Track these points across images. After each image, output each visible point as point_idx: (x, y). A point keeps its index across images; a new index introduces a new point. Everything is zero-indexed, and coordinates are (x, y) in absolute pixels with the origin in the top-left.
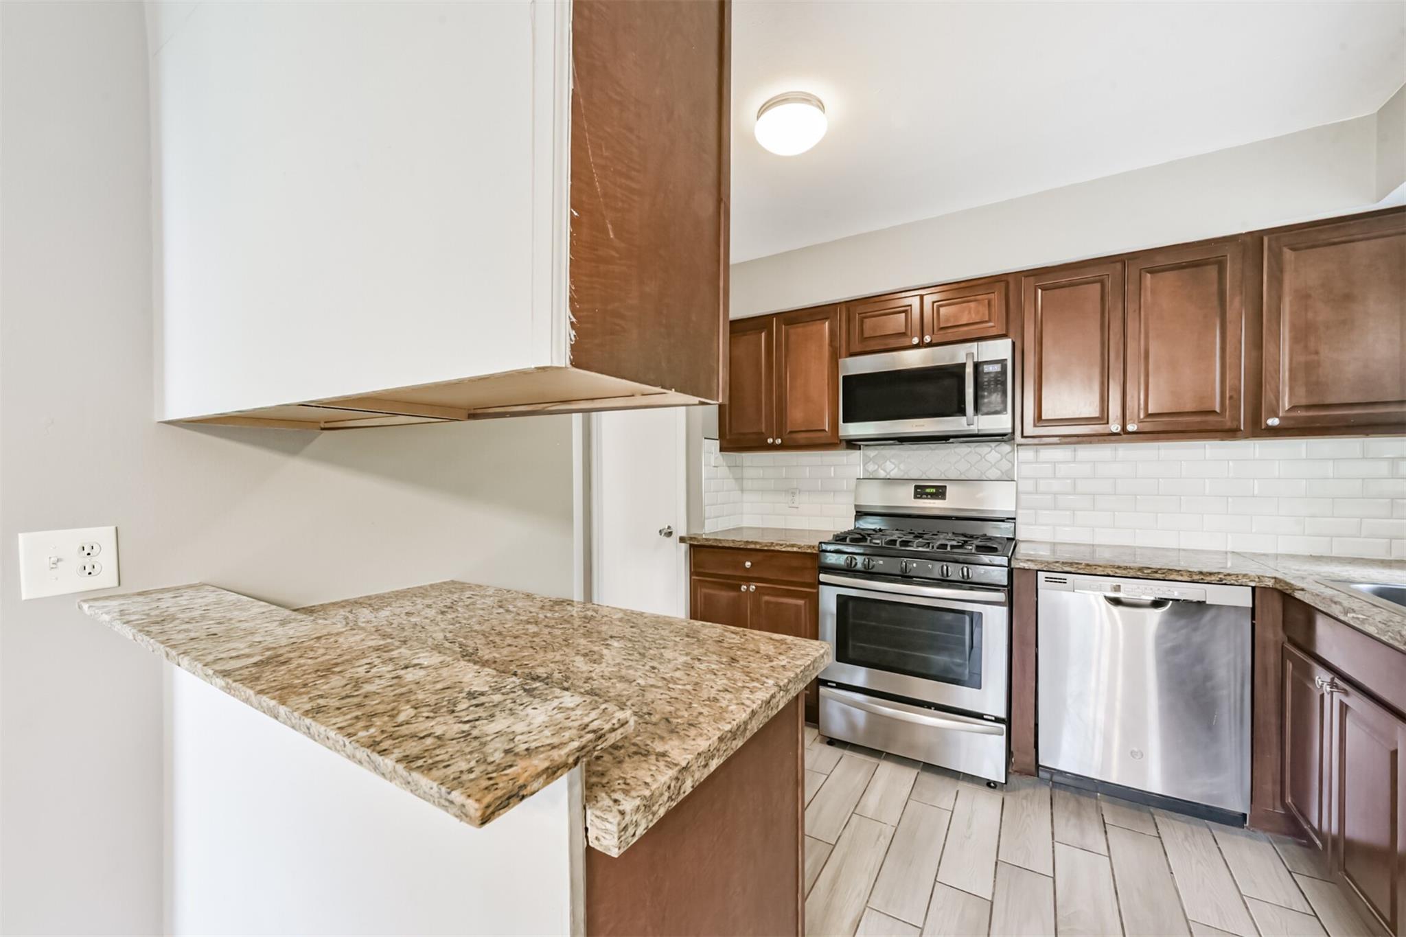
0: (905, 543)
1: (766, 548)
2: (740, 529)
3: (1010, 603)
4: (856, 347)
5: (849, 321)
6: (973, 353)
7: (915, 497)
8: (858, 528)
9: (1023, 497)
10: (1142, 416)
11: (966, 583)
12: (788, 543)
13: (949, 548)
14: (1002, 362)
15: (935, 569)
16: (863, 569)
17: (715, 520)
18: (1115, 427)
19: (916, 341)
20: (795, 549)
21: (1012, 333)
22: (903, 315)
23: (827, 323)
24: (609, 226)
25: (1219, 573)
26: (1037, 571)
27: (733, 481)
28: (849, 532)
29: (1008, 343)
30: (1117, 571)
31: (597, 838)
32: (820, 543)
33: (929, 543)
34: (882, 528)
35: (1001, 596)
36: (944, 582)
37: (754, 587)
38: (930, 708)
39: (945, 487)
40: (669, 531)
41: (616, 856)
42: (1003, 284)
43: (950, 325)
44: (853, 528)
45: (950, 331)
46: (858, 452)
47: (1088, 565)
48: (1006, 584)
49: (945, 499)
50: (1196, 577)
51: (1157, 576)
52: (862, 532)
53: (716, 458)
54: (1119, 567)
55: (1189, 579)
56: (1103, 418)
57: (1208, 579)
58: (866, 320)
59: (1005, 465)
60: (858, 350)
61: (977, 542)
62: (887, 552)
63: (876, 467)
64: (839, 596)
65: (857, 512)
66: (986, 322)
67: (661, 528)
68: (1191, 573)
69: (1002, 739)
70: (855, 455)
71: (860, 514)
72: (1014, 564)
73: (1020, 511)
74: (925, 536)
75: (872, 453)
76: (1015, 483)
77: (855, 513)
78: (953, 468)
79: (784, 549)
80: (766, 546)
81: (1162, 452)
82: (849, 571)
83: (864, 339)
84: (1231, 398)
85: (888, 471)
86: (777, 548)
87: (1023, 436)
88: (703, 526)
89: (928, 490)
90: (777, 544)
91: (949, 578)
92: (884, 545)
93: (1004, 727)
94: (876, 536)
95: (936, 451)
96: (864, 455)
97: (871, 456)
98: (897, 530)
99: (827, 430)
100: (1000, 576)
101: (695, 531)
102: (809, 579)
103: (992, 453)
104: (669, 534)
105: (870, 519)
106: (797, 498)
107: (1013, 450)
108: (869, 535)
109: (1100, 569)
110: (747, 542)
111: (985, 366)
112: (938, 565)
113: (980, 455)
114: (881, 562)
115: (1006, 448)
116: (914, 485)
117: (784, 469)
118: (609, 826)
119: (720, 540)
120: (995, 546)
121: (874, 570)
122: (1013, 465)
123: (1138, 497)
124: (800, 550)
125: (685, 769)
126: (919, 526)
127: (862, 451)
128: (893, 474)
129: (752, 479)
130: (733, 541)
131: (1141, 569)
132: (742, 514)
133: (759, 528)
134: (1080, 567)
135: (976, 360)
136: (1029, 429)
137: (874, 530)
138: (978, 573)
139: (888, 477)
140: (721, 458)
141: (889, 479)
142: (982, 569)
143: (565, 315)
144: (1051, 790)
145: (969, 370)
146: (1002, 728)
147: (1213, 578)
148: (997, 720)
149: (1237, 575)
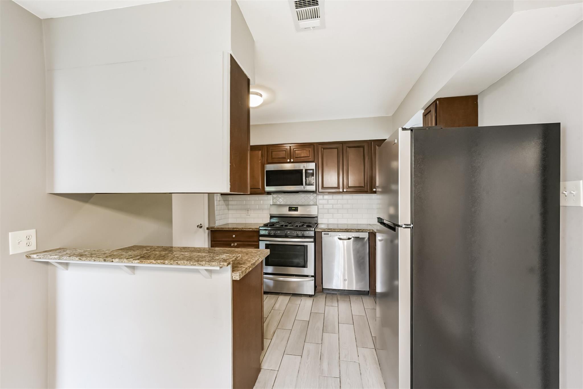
0: (286, 226)
1: (240, 230)
2: (228, 224)
3: (315, 242)
4: (270, 161)
5: (267, 152)
6: (305, 167)
7: (289, 211)
8: (271, 222)
9: (320, 210)
10: (347, 187)
11: (303, 237)
12: (248, 228)
13: (298, 226)
14: (313, 170)
15: (295, 233)
16: (273, 235)
17: (219, 221)
18: (341, 190)
19: (288, 160)
20: (251, 230)
21: (315, 161)
22: (285, 152)
23: (260, 152)
24: (234, 164)
25: (362, 229)
26: (322, 232)
27: (225, 206)
28: (268, 223)
29: (314, 164)
30: (340, 230)
31: (235, 278)
32: (260, 227)
33: (293, 225)
34: (279, 221)
35: (312, 240)
36: (298, 237)
37: (236, 244)
38: (293, 276)
39: (298, 207)
40: (201, 226)
41: (238, 279)
42: (313, 146)
43: (298, 156)
44: (269, 222)
45: (299, 158)
46: (270, 195)
47: (334, 229)
48: (314, 236)
49: (298, 211)
50: (357, 231)
51: (349, 231)
52: (273, 223)
53: (219, 198)
54: (341, 229)
55: (355, 231)
56: (338, 187)
57: (360, 231)
58: (273, 152)
59: (315, 200)
60: (271, 162)
61: (306, 224)
62: (281, 229)
63: (277, 201)
64: (266, 244)
65: (270, 216)
66: (308, 157)
67: (198, 225)
68: (356, 230)
69: (313, 282)
70: (270, 197)
71: (272, 217)
72: (316, 230)
73: (319, 214)
74: (292, 223)
75: (275, 196)
76: (317, 206)
77: (270, 217)
78: (300, 201)
79: (247, 230)
80: (240, 229)
81: (354, 197)
82: (269, 236)
83: (272, 158)
84: (366, 183)
85: (280, 202)
86: (245, 230)
87: (319, 192)
88: (215, 223)
89: (293, 209)
90: (245, 228)
91: (299, 236)
92: (280, 227)
93: (313, 278)
94: (277, 224)
95: (295, 196)
96: (272, 196)
97: (275, 197)
98: (283, 222)
99: (260, 188)
100: (312, 234)
101: (212, 225)
102: (256, 239)
103: (312, 196)
104: (201, 227)
105: (275, 218)
106: (249, 212)
107: (317, 196)
108: (275, 224)
109: (337, 230)
110: (234, 228)
111: (308, 171)
112: (295, 232)
113: (308, 197)
114: (279, 232)
115: (315, 195)
116: (288, 207)
117: (245, 201)
118: (237, 275)
119: (223, 228)
120: (311, 225)
121: (276, 235)
122: (317, 200)
123: (349, 210)
124: (252, 230)
125: (246, 268)
126: (290, 220)
127: (272, 195)
128: (282, 203)
129: (232, 205)
130: (228, 228)
131: (346, 229)
132: (228, 218)
133: (235, 223)
134: (332, 230)
135: (306, 168)
136: (320, 190)
137: (276, 222)
138: (307, 233)
139: (280, 204)
140: (221, 197)
141: (281, 205)
142: (307, 232)
143: (229, 183)
144: (326, 295)
145: (304, 171)
146: (313, 279)
147: (361, 231)
148: (312, 276)
149: (365, 230)
